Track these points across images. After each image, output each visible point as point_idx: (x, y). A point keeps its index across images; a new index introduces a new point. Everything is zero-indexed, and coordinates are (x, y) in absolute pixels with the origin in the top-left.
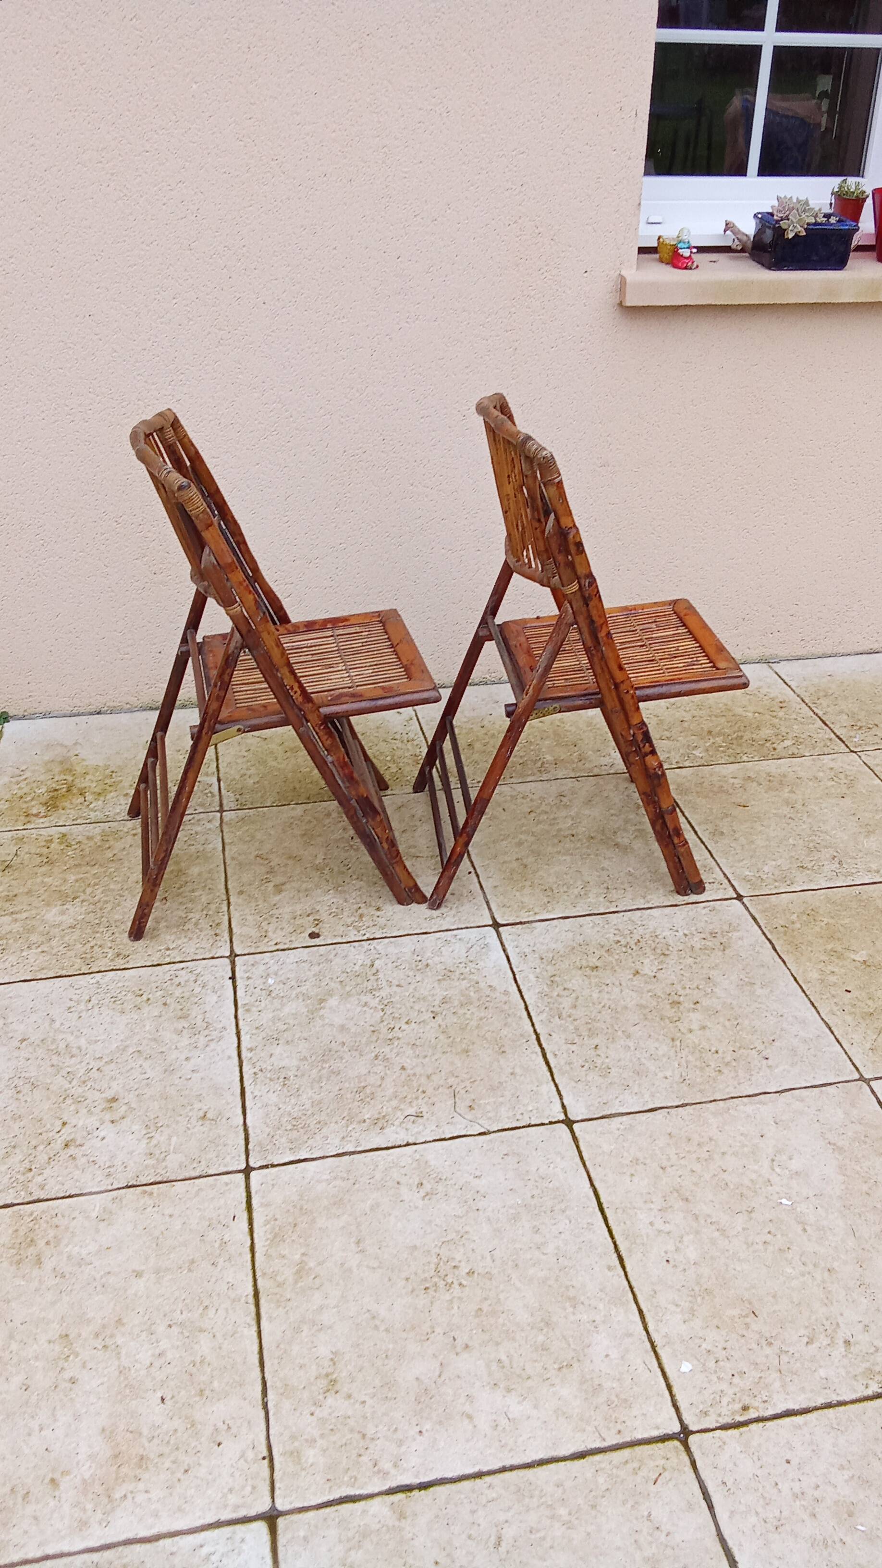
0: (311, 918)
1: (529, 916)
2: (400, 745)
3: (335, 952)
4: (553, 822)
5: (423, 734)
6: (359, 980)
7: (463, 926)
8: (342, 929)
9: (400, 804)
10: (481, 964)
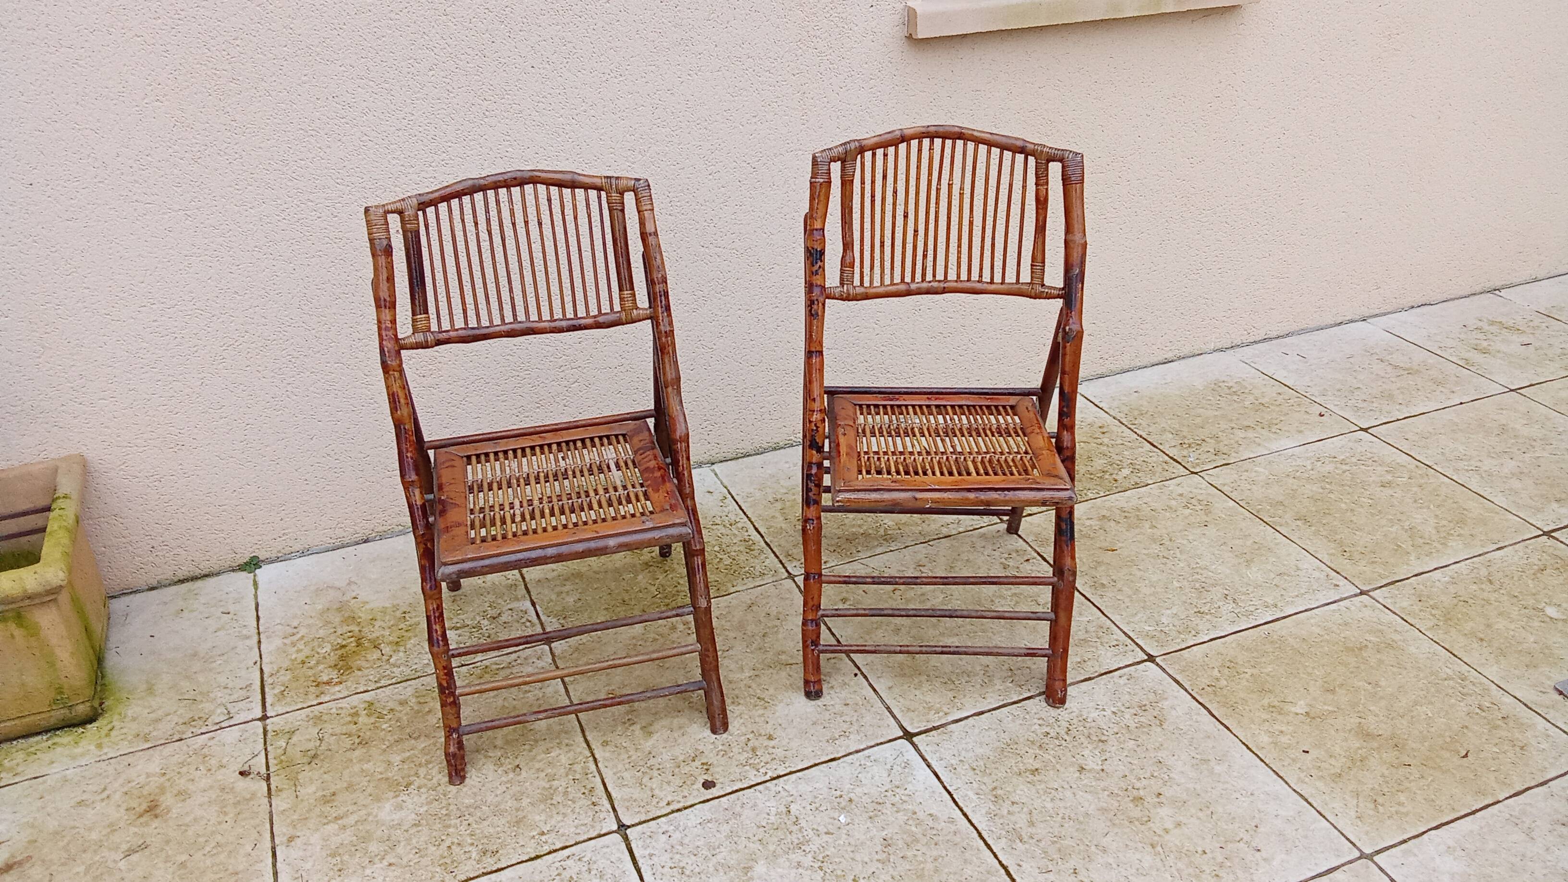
0: (697, 763)
1: (940, 718)
2: (723, 531)
3: (739, 803)
4: (923, 598)
5: (745, 513)
6: (780, 833)
7: (873, 743)
8: (738, 770)
9: (749, 602)
10: (910, 787)
